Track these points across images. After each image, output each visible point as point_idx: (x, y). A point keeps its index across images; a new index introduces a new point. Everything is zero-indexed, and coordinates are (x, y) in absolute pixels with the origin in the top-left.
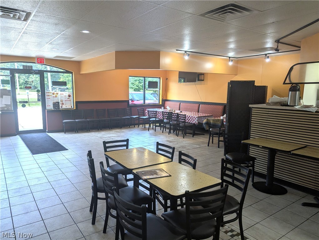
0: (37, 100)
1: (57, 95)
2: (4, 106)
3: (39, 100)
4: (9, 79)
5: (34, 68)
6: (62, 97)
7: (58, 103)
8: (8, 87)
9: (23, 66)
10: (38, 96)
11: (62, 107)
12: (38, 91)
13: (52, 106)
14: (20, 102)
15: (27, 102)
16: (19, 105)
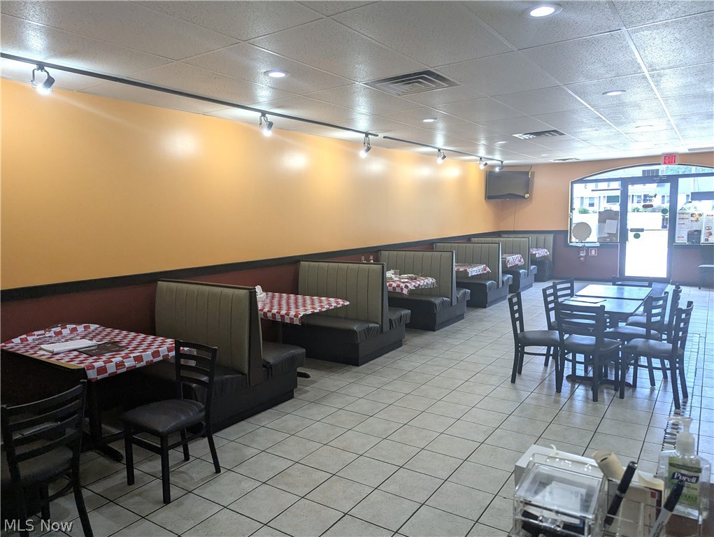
0: (660, 227)
1: (700, 218)
2: (606, 235)
3: (664, 227)
4: (619, 195)
5: (661, 173)
6: (708, 221)
7: (699, 232)
8: (616, 207)
9: (644, 171)
10: (663, 220)
11: (707, 240)
12: (664, 211)
13: (686, 237)
14: (632, 230)
15: (642, 230)
16: (631, 235)
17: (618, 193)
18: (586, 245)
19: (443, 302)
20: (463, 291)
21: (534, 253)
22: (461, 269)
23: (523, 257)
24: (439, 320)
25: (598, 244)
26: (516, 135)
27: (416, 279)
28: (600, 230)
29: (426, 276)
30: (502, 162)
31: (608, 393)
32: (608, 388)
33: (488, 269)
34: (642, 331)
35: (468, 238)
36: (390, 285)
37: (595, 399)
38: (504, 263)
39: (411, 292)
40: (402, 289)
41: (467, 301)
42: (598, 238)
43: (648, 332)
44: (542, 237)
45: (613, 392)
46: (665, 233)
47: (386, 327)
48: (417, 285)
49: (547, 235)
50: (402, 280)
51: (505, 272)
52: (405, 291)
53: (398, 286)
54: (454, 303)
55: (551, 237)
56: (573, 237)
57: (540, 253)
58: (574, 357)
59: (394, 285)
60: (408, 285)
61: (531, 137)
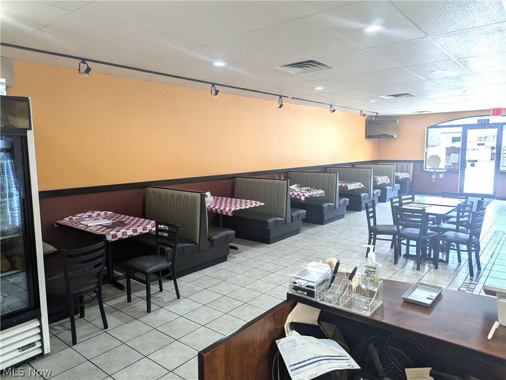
0: (489, 159)
2: (451, 164)
3: (492, 159)
4: (461, 136)
5: (491, 122)
8: (458, 145)
9: (479, 120)
10: (492, 154)
12: (492, 148)
14: (469, 161)
15: (476, 161)
16: (468, 164)
17: (460, 135)
18: (437, 171)
19: (329, 206)
20: (344, 199)
21: (398, 175)
22: (343, 185)
23: (390, 178)
24: (326, 218)
25: (445, 170)
26: (382, 97)
27: (310, 190)
28: (447, 160)
29: (317, 189)
30: (377, 113)
31: (429, 266)
32: (429, 263)
33: (362, 186)
34: (454, 227)
35: (353, 165)
36: (293, 194)
37: (418, 269)
38: (375, 182)
39: (306, 198)
40: (301, 197)
41: (347, 206)
42: (445, 166)
43: (458, 228)
44: (405, 165)
45: (432, 265)
46: (493, 163)
47: (289, 221)
48: (311, 194)
49: (409, 163)
50: (302, 191)
51: (375, 188)
52: (303, 198)
53: (298, 194)
54: (337, 206)
55: (412, 165)
56: (427, 165)
57: (402, 176)
58: (408, 242)
59: (296, 194)
60: (305, 194)
61: (392, 97)
